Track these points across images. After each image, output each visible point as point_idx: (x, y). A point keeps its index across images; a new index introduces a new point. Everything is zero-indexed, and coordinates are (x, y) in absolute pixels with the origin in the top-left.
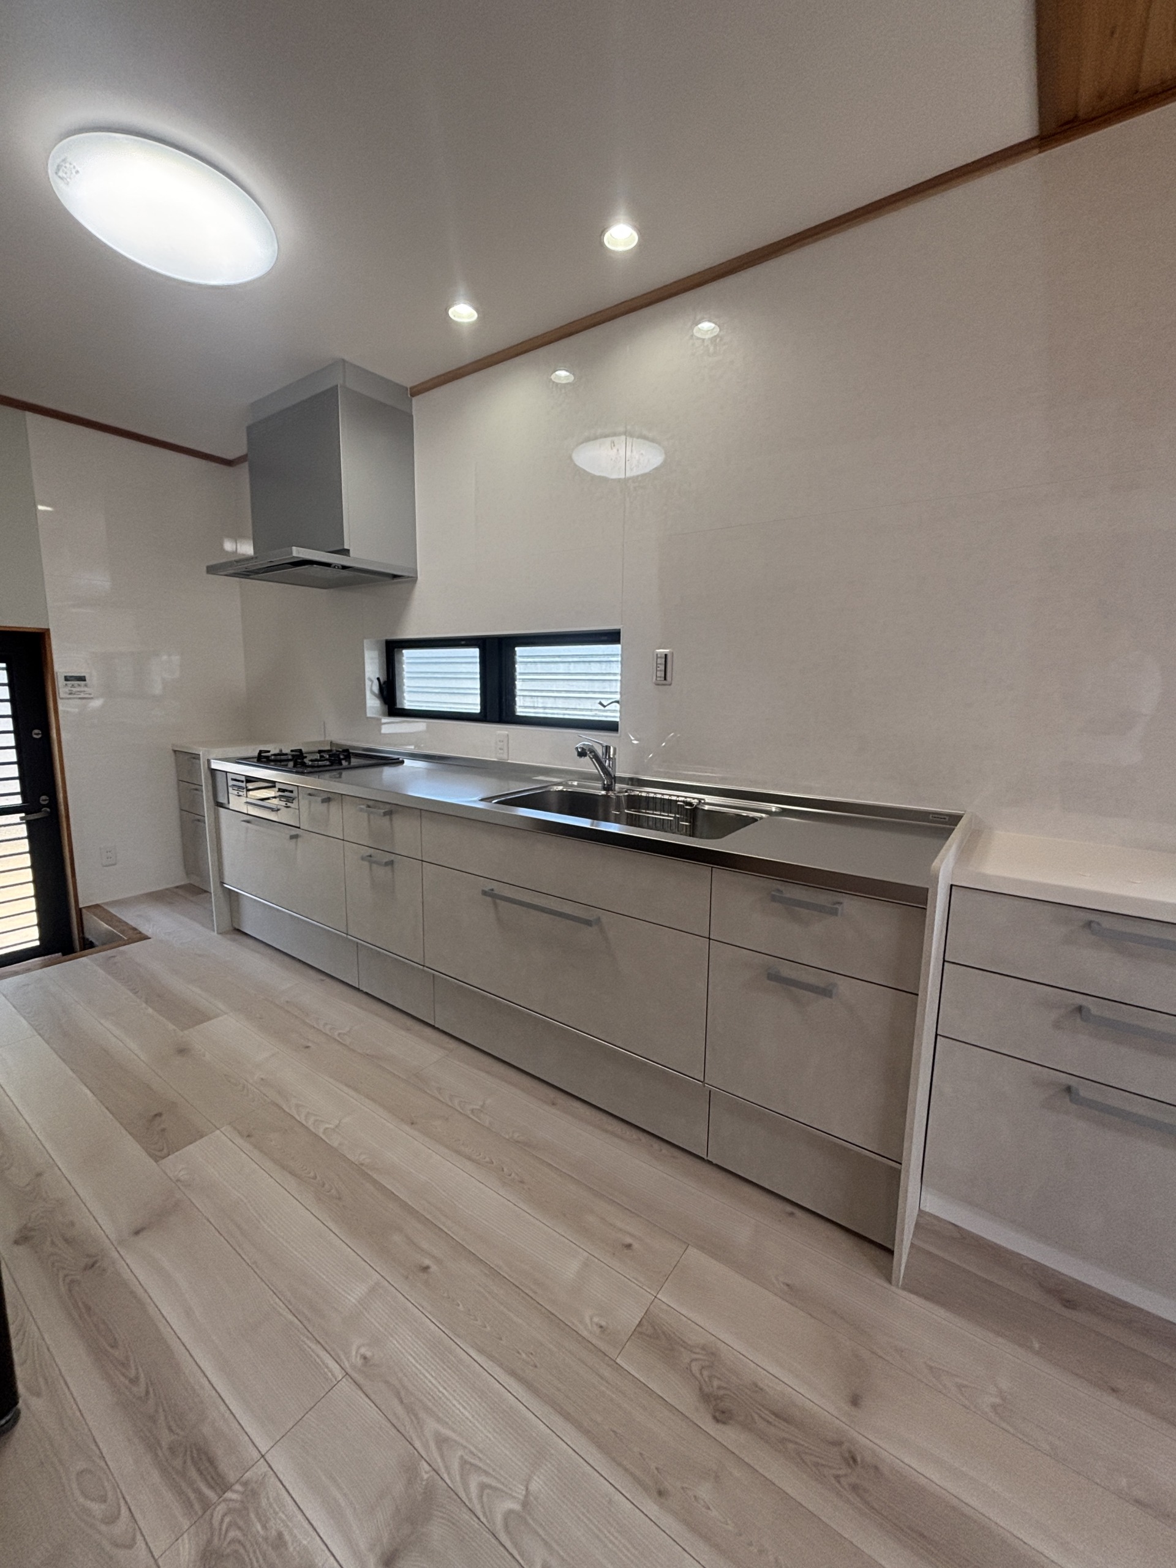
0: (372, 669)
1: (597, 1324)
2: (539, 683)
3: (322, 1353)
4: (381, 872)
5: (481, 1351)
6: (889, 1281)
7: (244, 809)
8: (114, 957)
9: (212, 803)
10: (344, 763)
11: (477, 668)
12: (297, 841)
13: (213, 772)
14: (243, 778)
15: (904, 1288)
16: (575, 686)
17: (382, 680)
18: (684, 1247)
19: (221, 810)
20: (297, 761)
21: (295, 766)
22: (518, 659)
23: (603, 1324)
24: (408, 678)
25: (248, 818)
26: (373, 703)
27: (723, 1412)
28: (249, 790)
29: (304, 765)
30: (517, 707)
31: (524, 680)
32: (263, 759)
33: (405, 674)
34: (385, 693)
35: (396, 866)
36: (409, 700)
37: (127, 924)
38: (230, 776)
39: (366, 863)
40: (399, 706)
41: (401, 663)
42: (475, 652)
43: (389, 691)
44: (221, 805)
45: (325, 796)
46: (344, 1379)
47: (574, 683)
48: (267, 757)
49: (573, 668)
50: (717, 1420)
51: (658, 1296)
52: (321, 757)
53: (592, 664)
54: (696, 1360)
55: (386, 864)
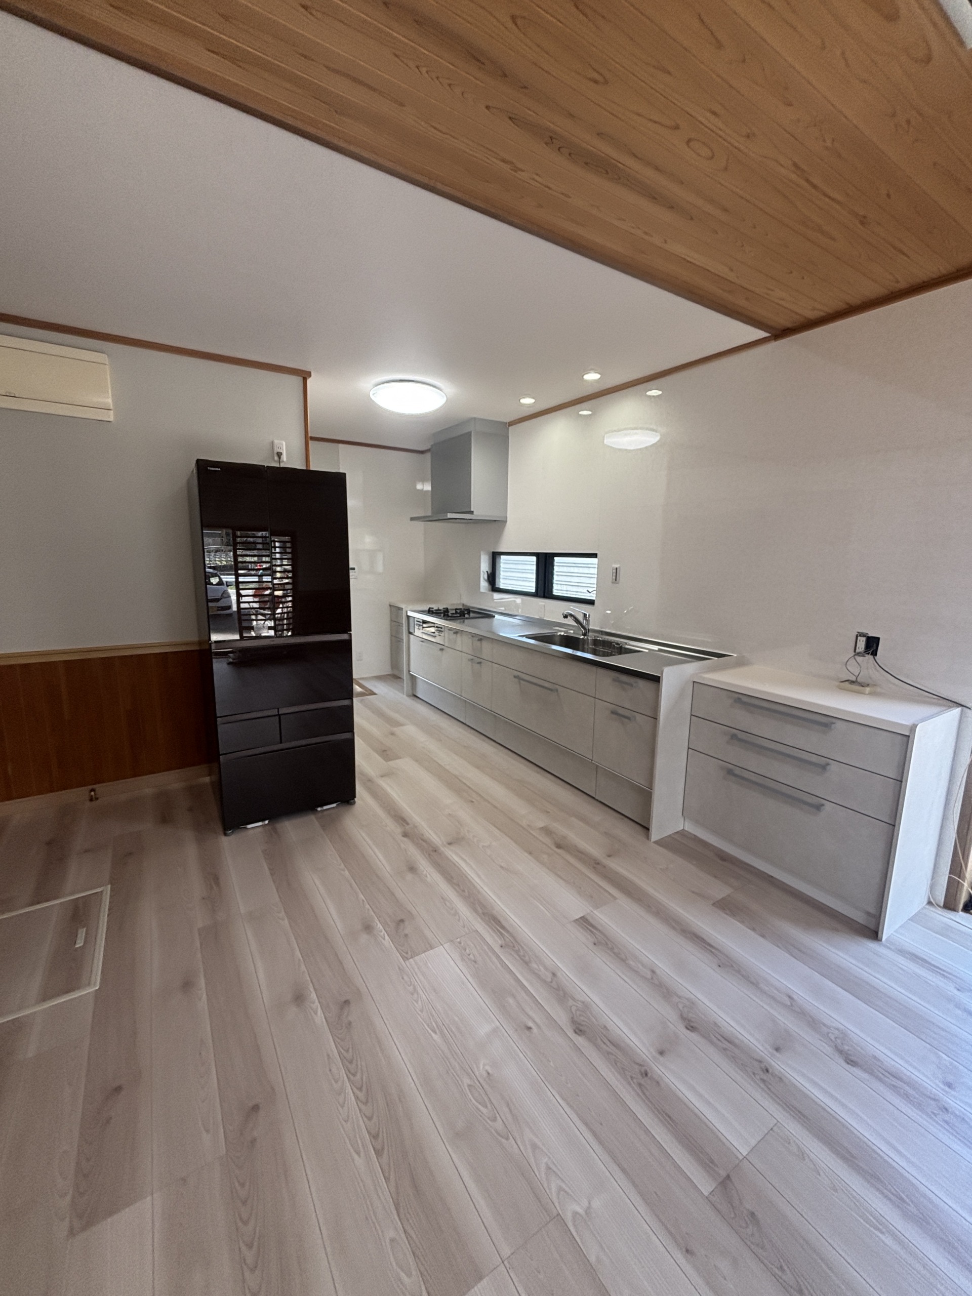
0: (485, 566)
2: (565, 577)
4: (477, 666)
6: (649, 840)
7: (421, 635)
9: (407, 631)
10: (467, 616)
11: (534, 568)
12: (443, 652)
13: (408, 617)
14: (421, 621)
15: (655, 844)
17: (489, 572)
19: (411, 636)
20: (444, 614)
21: (444, 616)
22: (555, 564)
23: (529, 824)
24: (503, 571)
25: (423, 640)
26: (484, 585)
27: (560, 847)
28: (423, 628)
29: (448, 615)
30: (554, 590)
31: (558, 575)
32: (430, 612)
33: (502, 569)
34: (490, 579)
35: (482, 664)
36: (502, 583)
38: (416, 619)
39: (470, 663)
40: (497, 586)
41: (500, 563)
42: (534, 559)
43: (492, 578)
44: (411, 633)
45: (455, 631)
48: (432, 611)
49: (581, 570)
50: (557, 848)
51: (553, 823)
52: (456, 612)
53: (587, 568)
54: (558, 837)
55: (478, 663)
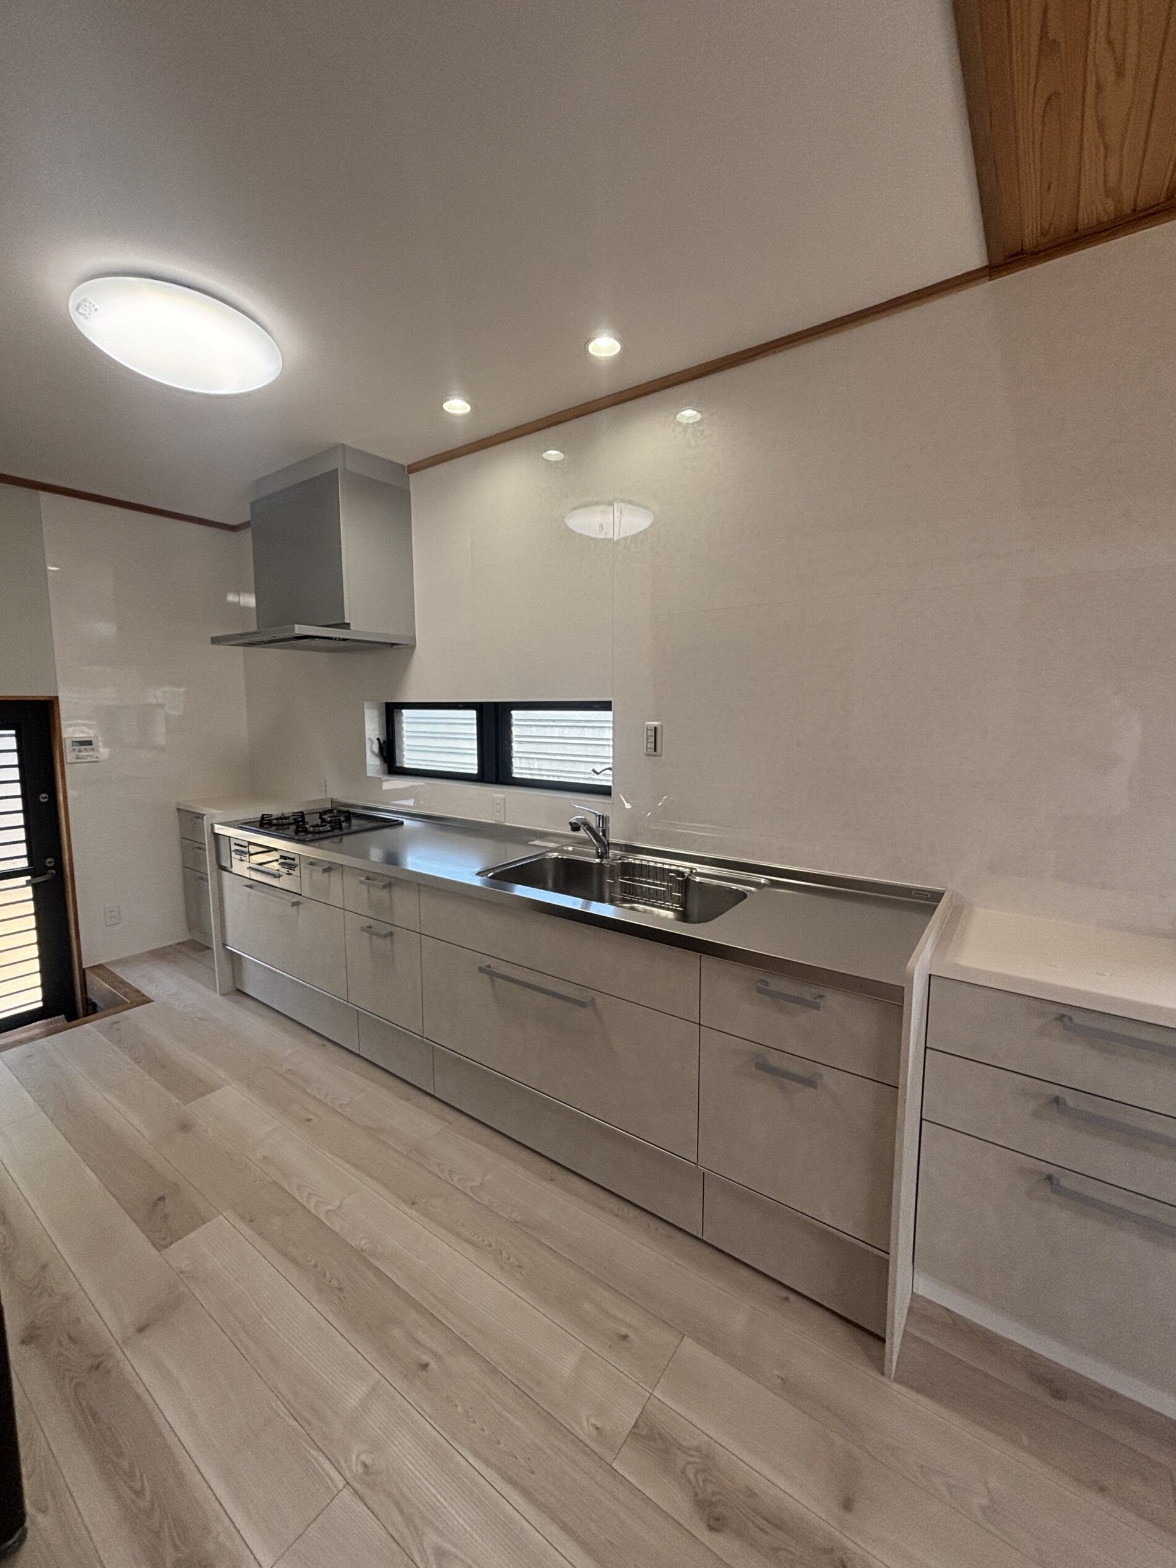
0: (373, 729)
1: (593, 1425)
2: (535, 745)
3: (322, 1459)
4: (380, 945)
5: (478, 1456)
6: (883, 1374)
7: (247, 874)
8: (118, 1022)
9: (215, 863)
10: (345, 826)
11: (474, 745)
12: (298, 908)
13: (217, 836)
14: (244, 844)
15: (897, 1380)
16: (570, 750)
17: (382, 740)
18: (680, 1337)
19: (224, 873)
20: (298, 827)
21: (297, 832)
22: (514, 722)
23: (599, 1424)
24: (408, 736)
25: (251, 882)
26: (373, 763)
27: (718, 1519)
28: (251, 855)
29: (306, 831)
30: (513, 768)
31: (520, 742)
32: (265, 824)
33: (405, 733)
34: (385, 753)
35: (395, 937)
36: (409, 759)
37: (130, 986)
38: (232, 841)
39: (365, 934)
40: (398, 765)
41: (401, 722)
42: (473, 714)
43: (389, 750)
44: (225, 869)
45: (326, 866)
46: (345, 1490)
47: (569, 747)
48: (269, 822)
49: (567, 732)
50: (712, 1529)
51: (654, 1394)
52: (322, 819)
53: (586, 729)
54: (689, 1463)
55: (386, 936)
